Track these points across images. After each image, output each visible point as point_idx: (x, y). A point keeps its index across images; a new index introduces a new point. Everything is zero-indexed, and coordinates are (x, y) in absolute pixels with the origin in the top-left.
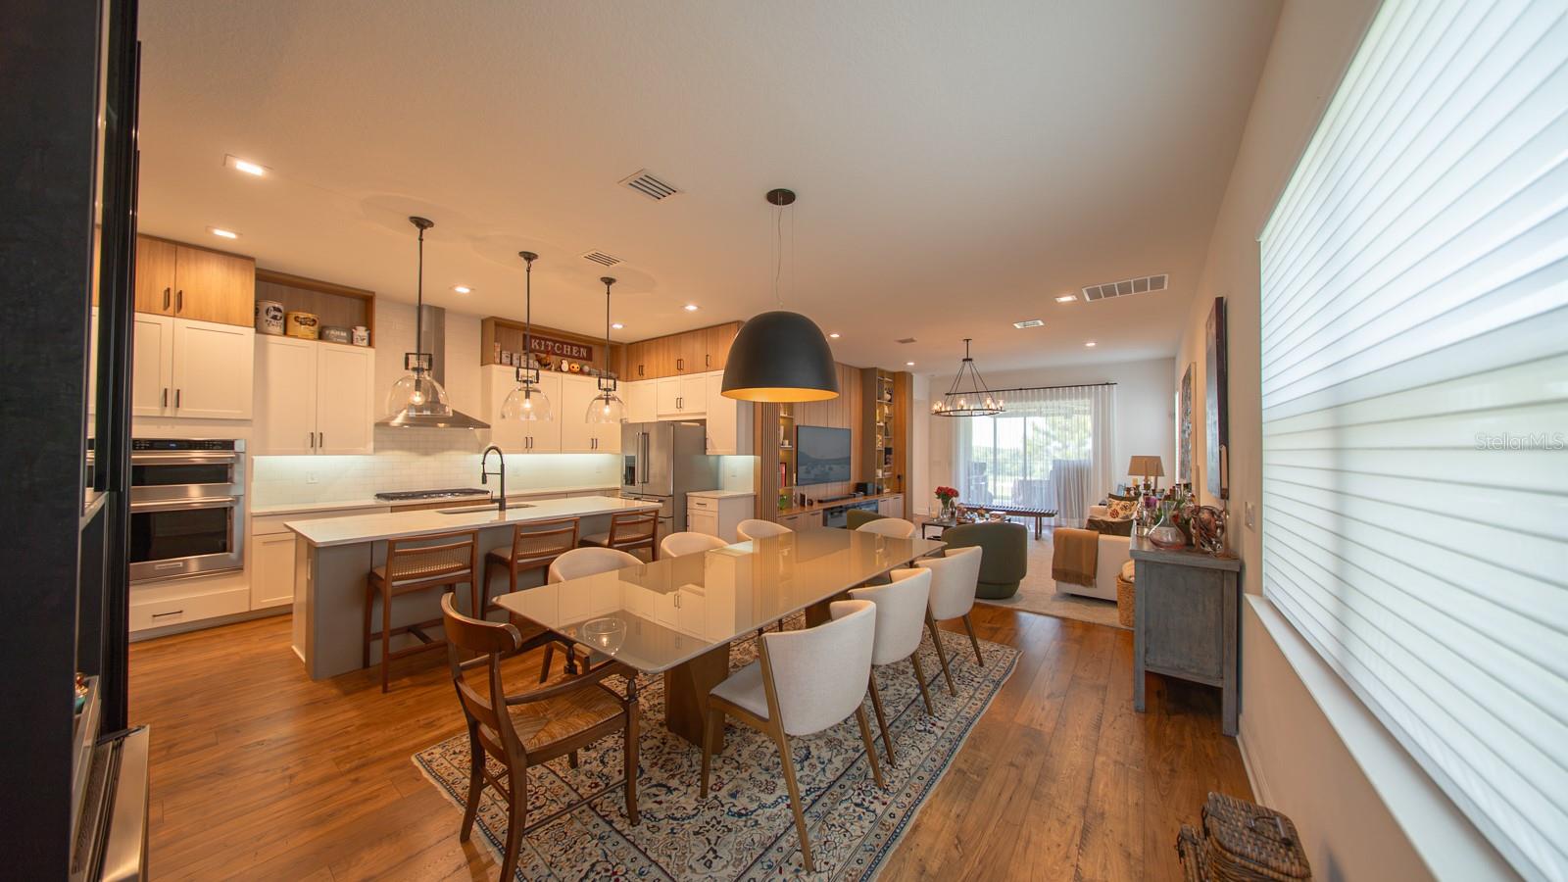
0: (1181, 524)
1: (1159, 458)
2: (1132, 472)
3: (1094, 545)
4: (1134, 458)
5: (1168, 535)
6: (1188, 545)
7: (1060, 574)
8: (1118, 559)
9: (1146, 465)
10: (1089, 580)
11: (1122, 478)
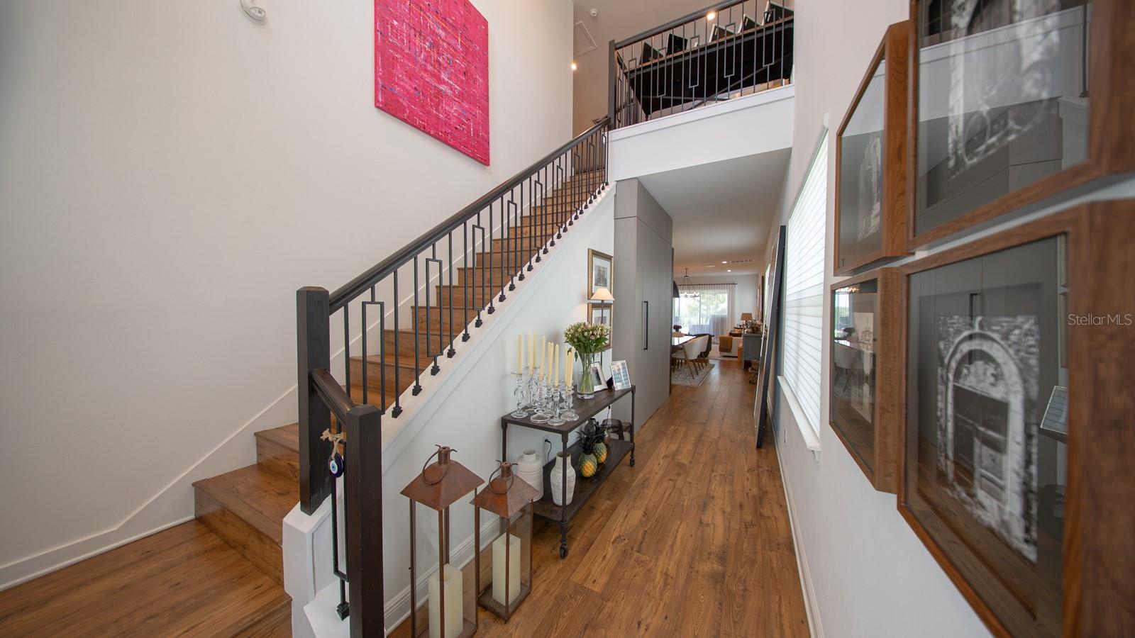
0: (752, 328)
1: (751, 314)
2: (742, 319)
3: (731, 339)
4: (743, 314)
5: (750, 330)
6: (753, 332)
7: (721, 350)
8: (738, 343)
9: (746, 317)
10: (729, 350)
11: (738, 321)
